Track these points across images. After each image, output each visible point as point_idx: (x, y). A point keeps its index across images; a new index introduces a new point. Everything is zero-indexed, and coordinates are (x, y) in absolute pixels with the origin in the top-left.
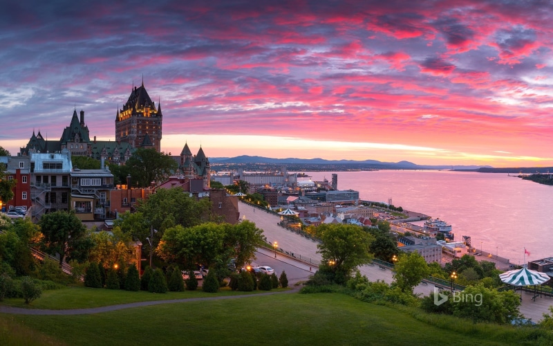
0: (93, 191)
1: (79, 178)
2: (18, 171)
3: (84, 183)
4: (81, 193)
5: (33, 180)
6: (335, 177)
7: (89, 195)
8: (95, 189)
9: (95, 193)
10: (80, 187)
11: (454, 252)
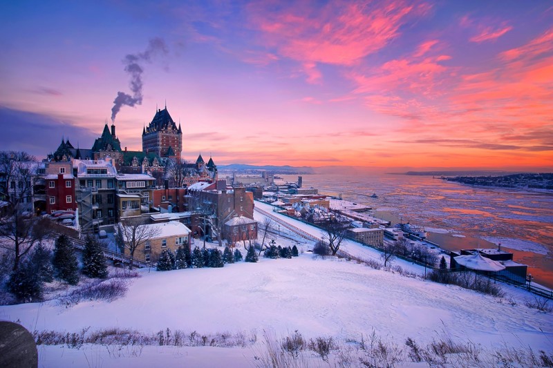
0: (138, 192)
1: (125, 181)
2: (60, 176)
3: (129, 185)
4: (128, 194)
5: (77, 184)
6: (300, 179)
8: (140, 190)
9: (140, 193)
10: (126, 189)
11: (392, 235)
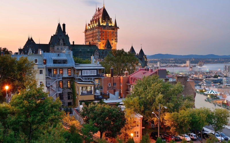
0: (91, 79)
1: (81, 70)
3: (85, 73)
4: (83, 80)
7: (89, 82)
9: (92, 80)
10: (82, 76)
